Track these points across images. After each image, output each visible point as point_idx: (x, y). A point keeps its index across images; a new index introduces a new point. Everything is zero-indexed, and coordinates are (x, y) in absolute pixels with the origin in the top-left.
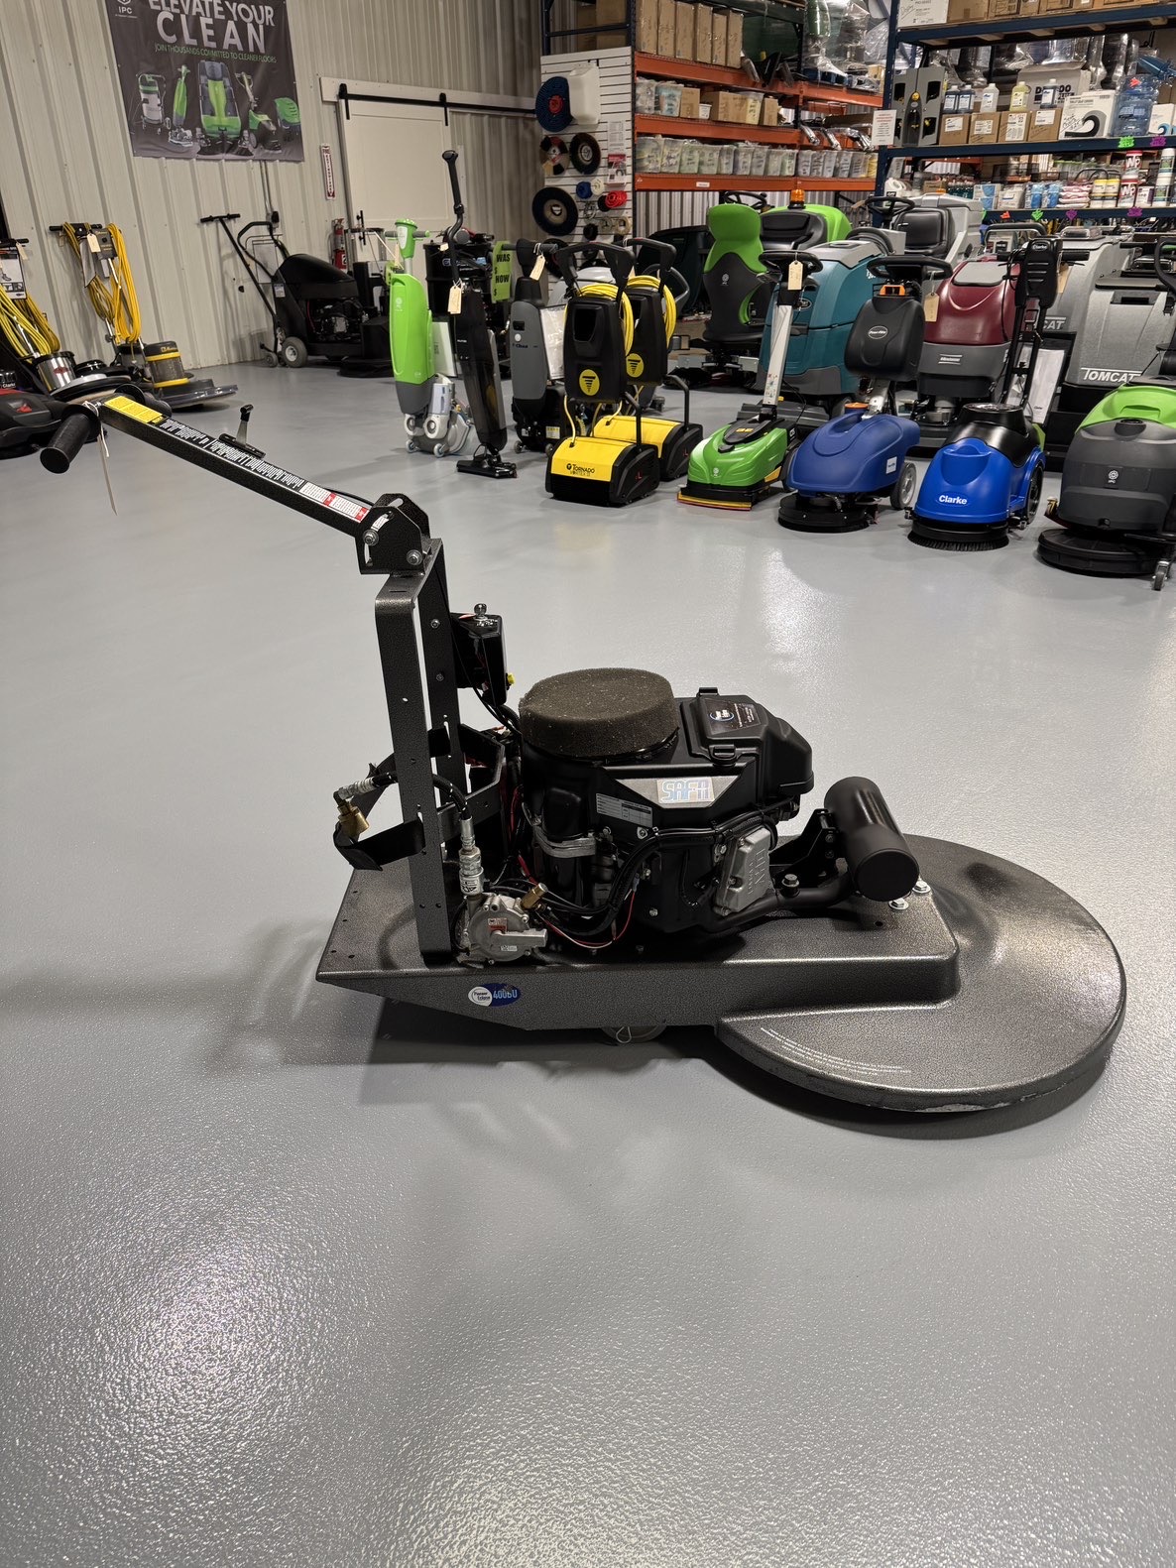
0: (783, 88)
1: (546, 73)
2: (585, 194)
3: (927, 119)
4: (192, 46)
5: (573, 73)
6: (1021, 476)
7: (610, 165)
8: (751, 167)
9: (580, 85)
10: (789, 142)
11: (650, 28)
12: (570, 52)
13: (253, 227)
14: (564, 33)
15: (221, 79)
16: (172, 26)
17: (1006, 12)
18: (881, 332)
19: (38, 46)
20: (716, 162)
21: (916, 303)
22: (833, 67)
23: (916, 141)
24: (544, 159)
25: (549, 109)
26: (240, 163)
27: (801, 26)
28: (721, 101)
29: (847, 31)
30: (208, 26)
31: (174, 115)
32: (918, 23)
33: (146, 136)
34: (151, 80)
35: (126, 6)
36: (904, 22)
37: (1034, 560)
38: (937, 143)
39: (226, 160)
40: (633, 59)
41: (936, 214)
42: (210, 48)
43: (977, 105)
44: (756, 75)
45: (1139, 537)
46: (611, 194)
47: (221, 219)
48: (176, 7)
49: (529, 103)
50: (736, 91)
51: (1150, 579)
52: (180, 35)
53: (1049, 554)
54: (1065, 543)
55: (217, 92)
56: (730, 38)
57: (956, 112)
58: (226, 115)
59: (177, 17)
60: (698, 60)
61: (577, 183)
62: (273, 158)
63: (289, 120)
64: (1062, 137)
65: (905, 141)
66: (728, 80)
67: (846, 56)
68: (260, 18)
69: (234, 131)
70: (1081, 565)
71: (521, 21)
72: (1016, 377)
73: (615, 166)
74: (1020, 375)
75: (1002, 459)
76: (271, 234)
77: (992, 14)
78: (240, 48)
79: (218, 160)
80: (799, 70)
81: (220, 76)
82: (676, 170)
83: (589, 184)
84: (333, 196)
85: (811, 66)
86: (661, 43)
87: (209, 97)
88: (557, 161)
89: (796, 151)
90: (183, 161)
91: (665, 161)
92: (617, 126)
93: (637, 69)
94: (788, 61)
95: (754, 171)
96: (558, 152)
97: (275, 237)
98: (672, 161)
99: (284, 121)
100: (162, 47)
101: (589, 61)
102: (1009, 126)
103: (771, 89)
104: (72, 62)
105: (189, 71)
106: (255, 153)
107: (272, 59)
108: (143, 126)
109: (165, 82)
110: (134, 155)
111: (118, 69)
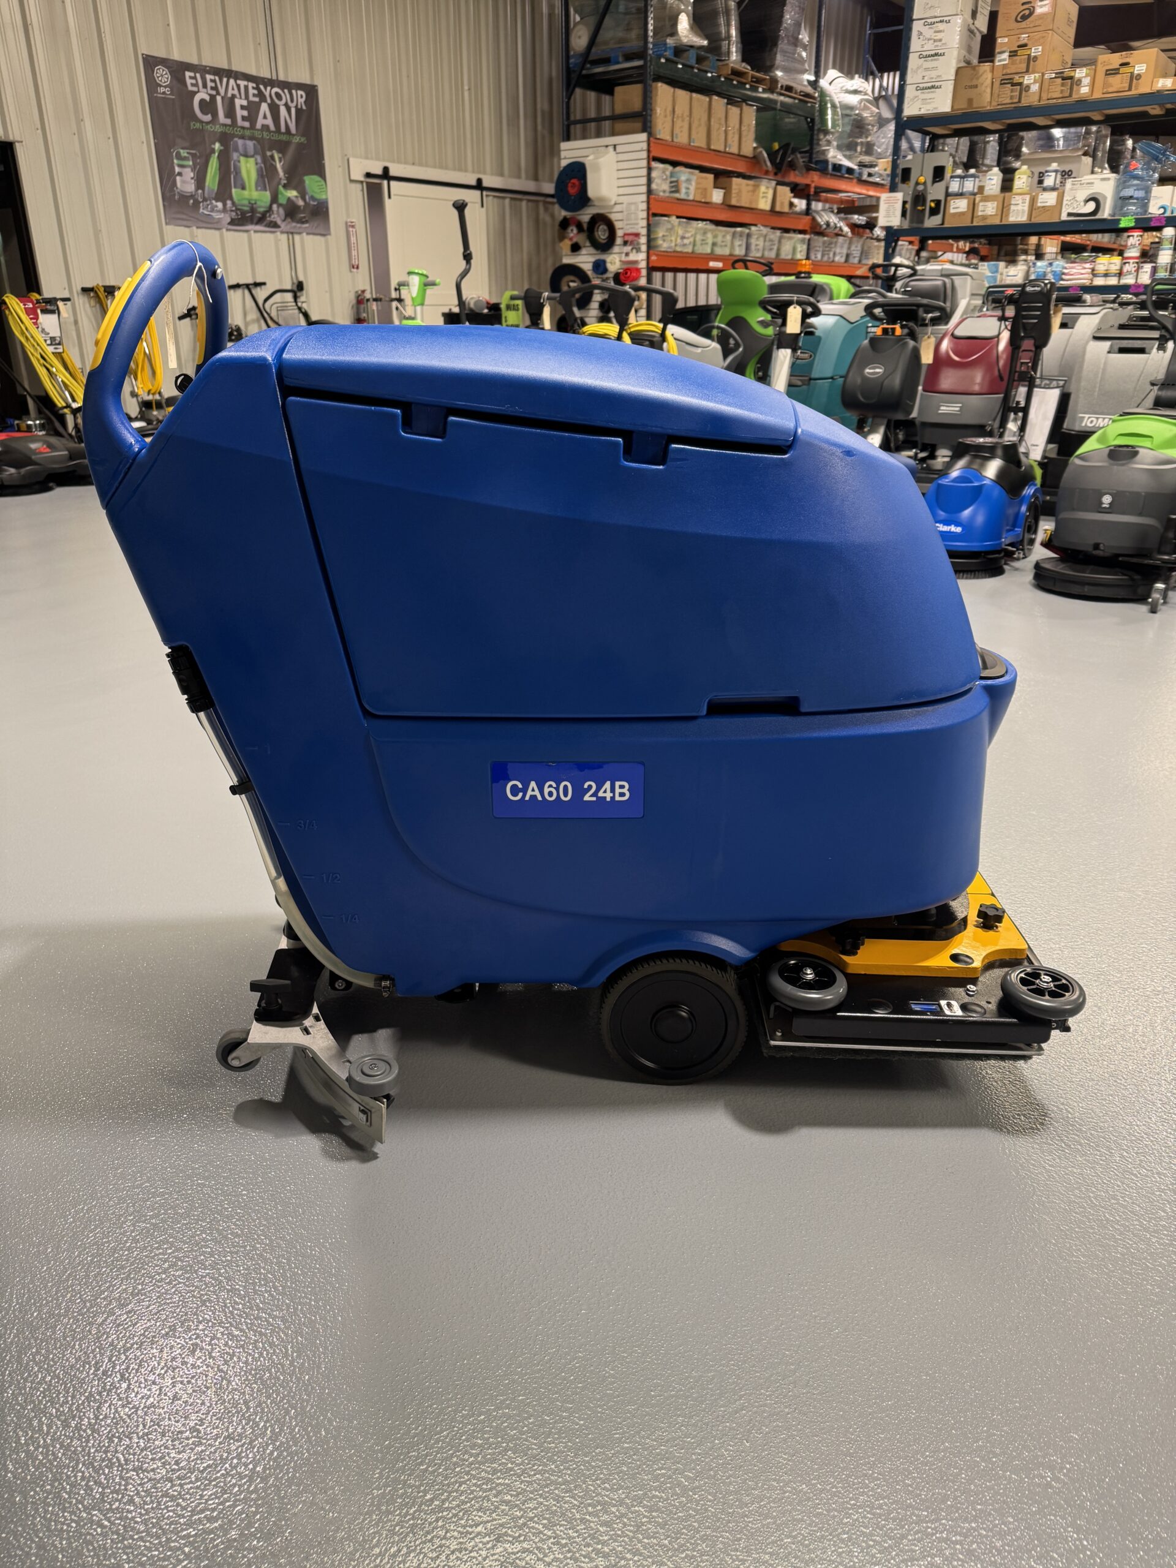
0: (794, 177)
1: (565, 158)
2: (601, 269)
3: (932, 201)
4: (225, 125)
5: (591, 157)
6: (1016, 510)
7: (625, 243)
8: (764, 250)
9: (597, 168)
10: (800, 227)
11: (666, 116)
12: (591, 138)
13: (278, 295)
14: (585, 121)
15: (252, 156)
16: (208, 106)
17: (1008, 101)
18: (878, 370)
19: (80, 121)
20: (729, 244)
21: (912, 343)
22: (844, 159)
23: (922, 222)
24: (562, 238)
25: (567, 192)
26: (268, 235)
27: (813, 120)
28: (734, 186)
29: (858, 127)
30: (242, 107)
31: (206, 189)
32: (923, 112)
33: (177, 205)
34: (186, 155)
35: (165, 87)
36: (910, 110)
37: (1031, 588)
38: (943, 224)
39: (256, 232)
40: (649, 145)
41: (939, 283)
42: (243, 128)
43: (981, 189)
44: (769, 164)
45: (1134, 560)
46: (626, 271)
47: (247, 286)
48: (212, 88)
49: (549, 188)
50: (749, 178)
51: (1146, 603)
52: (215, 115)
53: (1044, 580)
54: (1060, 568)
55: (249, 168)
56: (743, 128)
57: (960, 195)
58: (257, 190)
59: (213, 98)
60: (712, 147)
61: (592, 259)
62: (300, 231)
63: (317, 196)
64: (1064, 217)
65: (911, 221)
66: (741, 168)
67: (856, 150)
68: (292, 101)
69: (262, 204)
70: (1076, 589)
71: (543, 112)
72: (1012, 415)
73: (630, 245)
74: (1016, 414)
75: (997, 491)
76: (296, 301)
77: (994, 103)
78: (272, 128)
79: (247, 231)
80: (810, 161)
81: (252, 153)
82: (689, 249)
83: (604, 262)
84: (358, 268)
85: (822, 158)
86: (677, 130)
87: (240, 172)
88: (575, 240)
89: (807, 237)
90: (213, 231)
91: (679, 241)
92: (633, 207)
93: (654, 154)
94: (801, 153)
95: (767, 254)
96: (575, 231)
97: (299, 304)
98: (686, 241)
99: (312, 197)
100: (198, 125)
101: (607, 146)
102: (1012, 208)
103: (783, 176)
104: (111, 136)
105: (222, 148)
106: (283, 225)
107: (303, 140)
108: (177, 197)
109: (199, 158)
110: (166, 223)
111: (156, 144)
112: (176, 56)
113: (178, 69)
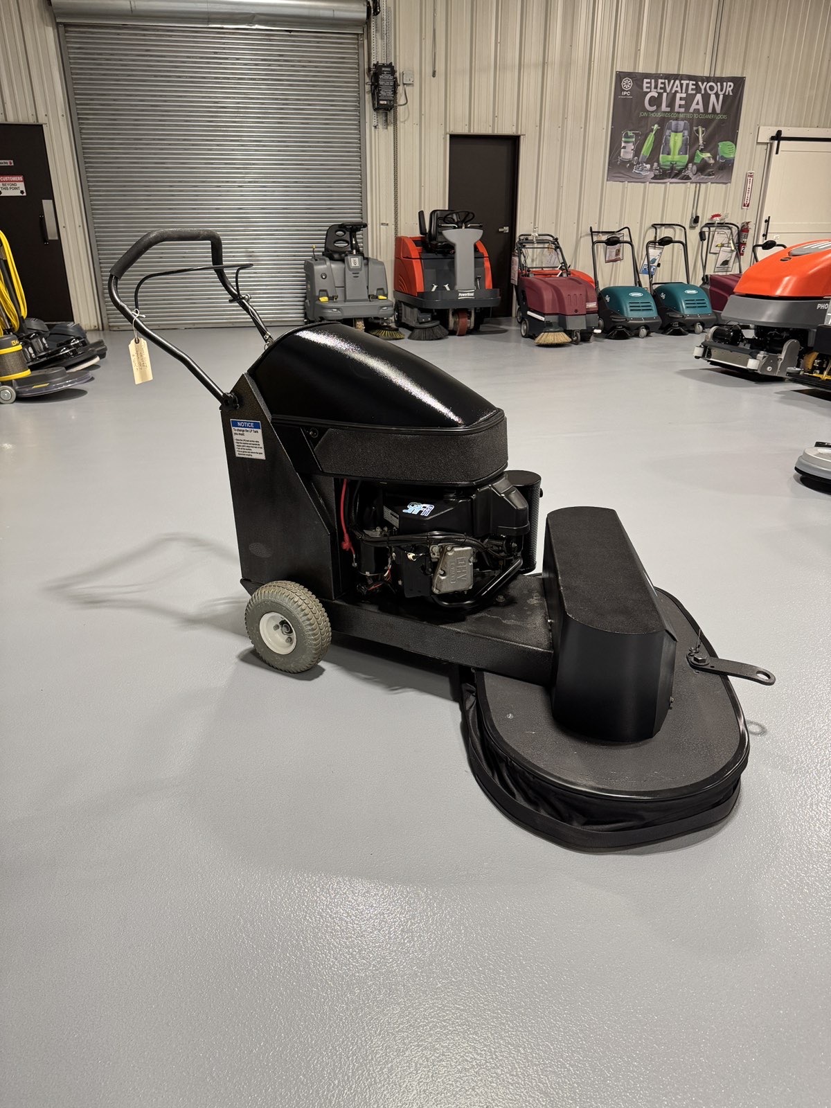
4: (665, 112)
15: (682, 132)
16: (656, 101)
19: (564, 118)
26: (681, 184)
30: (681, 99)
31: (641, 155)
33: (618, 168)
34: (632, 134)
35: (627, 91)
39: (671, 183)
42: (679, 113)
48: (661, 88)
52: (659, 106)
55: (676, 140)
58: (679, 154)
59: (660, 95)
62: (706, 181)
63: (726, 156)
68: (721, 90)
69: (681, 164)
78: (702, 111)
79: (665, 183)
81: (682, 130)
84: (748, 206)
87: (669, 140)
90: (640, 184)
99: (722, 156)
100: (645, 114)
104: (583, 126)
105: (659, 128)
106: (693, 179)
107: (724, 117)
108: (618, 162)
109: (641, 135)
110: (607, 180)
111: (612, 129)
112: (640, 70)
113: (637, 78)
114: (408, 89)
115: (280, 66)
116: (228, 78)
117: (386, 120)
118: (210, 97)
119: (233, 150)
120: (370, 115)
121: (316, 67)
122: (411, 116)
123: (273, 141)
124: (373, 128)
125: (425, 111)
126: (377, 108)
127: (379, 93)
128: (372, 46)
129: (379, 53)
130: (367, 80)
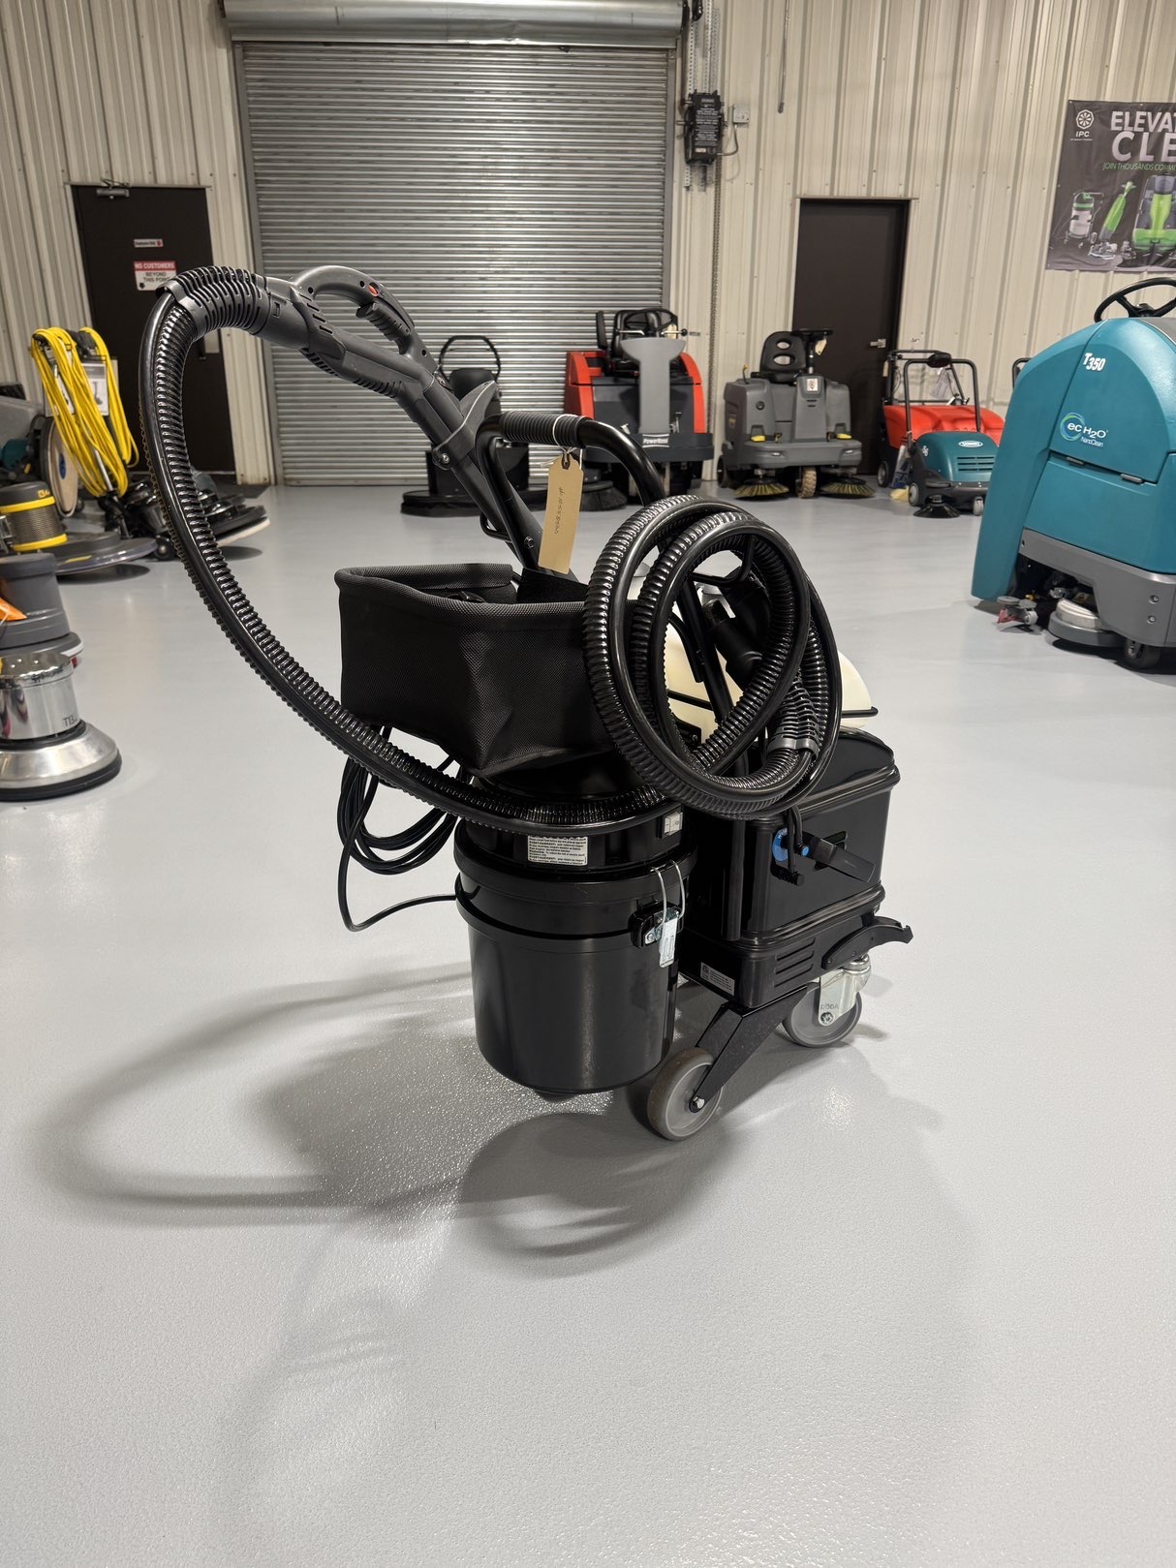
4: (1145, 163)
15: (1170, 193)
16: (1125, 146)
19: (982, 173)
31: (1103, 230)
33: (1064, 249)
34: (1089, 197)
35: (1084, 131)
39: (1150, 272)
42: (1167, 163)
48: (1140, 125)
52: (1135, 152)
55: (1161, 206)
58: (1164, 228)
59: (1138, 136)
69: (1168, 243)
79: (1140, 272)
81: (1170, 189)
87: (1149, 207)
100: (1112, 166)
104: (1011, 185)
105: (1134, 187)
108: (1066, 241)
109: (1103, 199)
110: (1047, 268)
111: (1057, 189)
112: (1108, 97)
113: (1103, 111)
114: (740, 131)
115: (549, 101)
116: (473, 121)
117: (704, 178)
118: (445, 149)
119: (475, 226)
120: (681, 172)
121: (602, 102)
122: (742, 170)
123: (533, 213)
124: (684, 190)
125: (764, 164)
126: (690, 161)
127: (693, 137)
128: (689, 68)
129: (699, 77)
130: (679, 117)
